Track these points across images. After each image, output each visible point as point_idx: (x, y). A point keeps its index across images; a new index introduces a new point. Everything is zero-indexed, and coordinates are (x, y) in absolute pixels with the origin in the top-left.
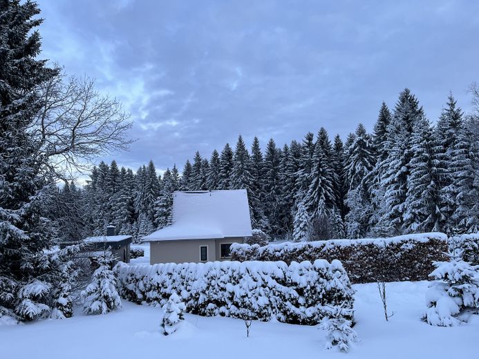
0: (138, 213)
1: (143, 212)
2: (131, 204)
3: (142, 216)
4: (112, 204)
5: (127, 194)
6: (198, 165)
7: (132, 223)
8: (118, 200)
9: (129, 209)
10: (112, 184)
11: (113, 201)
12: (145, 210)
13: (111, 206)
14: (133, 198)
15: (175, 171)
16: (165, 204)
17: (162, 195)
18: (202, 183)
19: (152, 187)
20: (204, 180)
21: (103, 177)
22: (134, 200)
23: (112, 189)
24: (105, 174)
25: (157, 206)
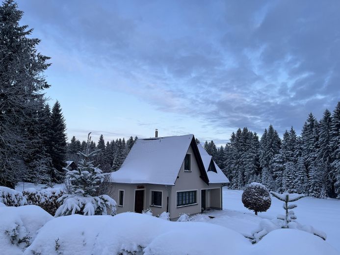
0: (262, 168)
1: (265, 166)
2: (257, 160)
3: (265, 170)
4: (244, 160)
5: (254, 153)
6: (312, 126)
7: (257, 175)
8: (248, 156)
9: (255, 164)
10: (244, 145)
11: (244, 158)
12: (266, 165)
13: (243, 161)
14: (258, 156)
15: (293, 132)
16: (281, 160)
17: (279, 153)
18: (315, 142)
19: (272, 147)
20: (317, 139)
21: (238, 140)
22: (259, 157)
23: (244, 149)
24: (240, 138)
25: (275, 162)
